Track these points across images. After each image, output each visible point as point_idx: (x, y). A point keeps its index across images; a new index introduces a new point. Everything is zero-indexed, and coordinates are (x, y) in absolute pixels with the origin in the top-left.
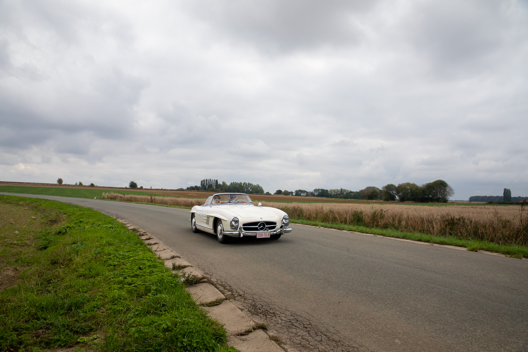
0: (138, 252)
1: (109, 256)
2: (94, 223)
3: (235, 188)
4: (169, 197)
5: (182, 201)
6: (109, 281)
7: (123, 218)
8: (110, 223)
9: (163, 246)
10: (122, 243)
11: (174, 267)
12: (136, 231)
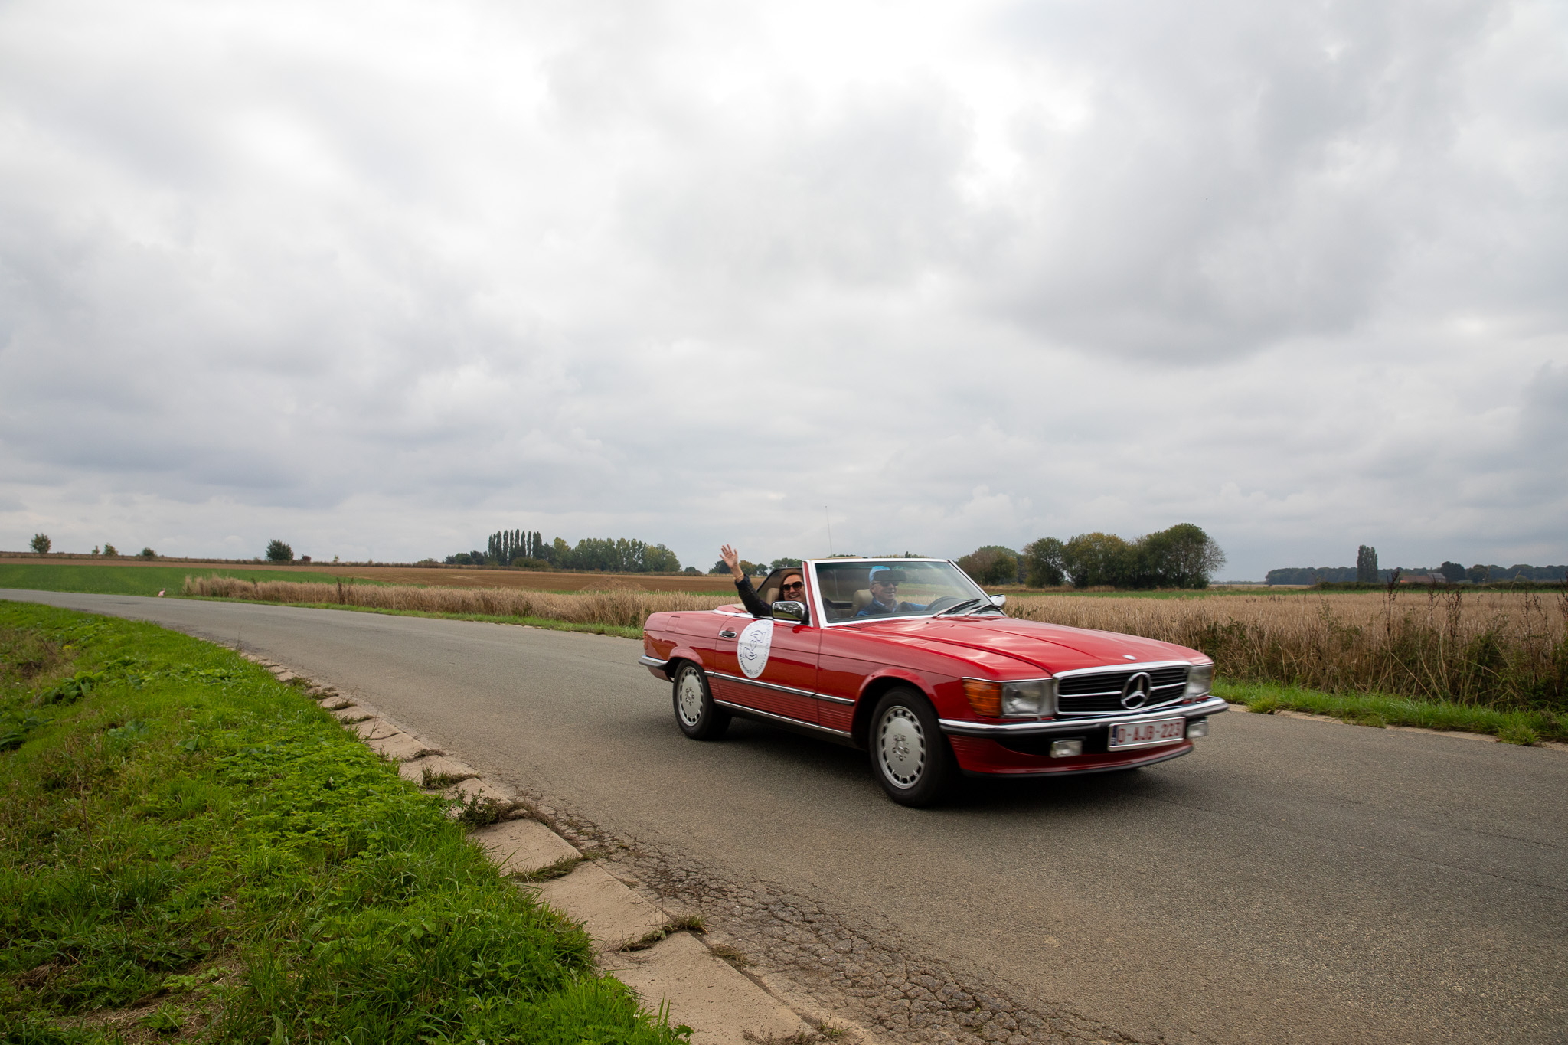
0: (318, 742)
1: (229, 758)
2: (169, 666)
3: (593, 555)
4: (393, 585)
5: (436, 598)
6: (236, 826)
7: (257, 649)
8: (219, 664)
9: (388, 724)
10: (263, 719)
11: (428, 779)
12: (304, 686)
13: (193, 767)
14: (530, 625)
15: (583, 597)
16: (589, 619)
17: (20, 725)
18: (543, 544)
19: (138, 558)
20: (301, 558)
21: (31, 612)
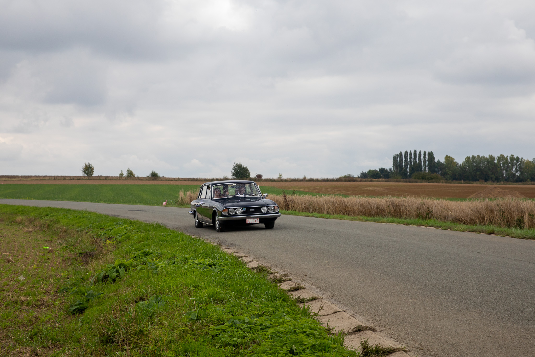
0: (282, 317)
1: (220, 326)
2: (174, 257)
4: (324, 195)
7: (231, 244)
8: (207, 256)
9: (330, 304)
10: (241, 297)
11: (365, 350)
12: (266, 273)
13: (196, 332)
14: (432, 226)
15: (474, 203)
16: (480, 222)
17: (83, 297)
18: (436, 160)
19: (147, 179)
20: (255, 176)
21: (85, 217)
